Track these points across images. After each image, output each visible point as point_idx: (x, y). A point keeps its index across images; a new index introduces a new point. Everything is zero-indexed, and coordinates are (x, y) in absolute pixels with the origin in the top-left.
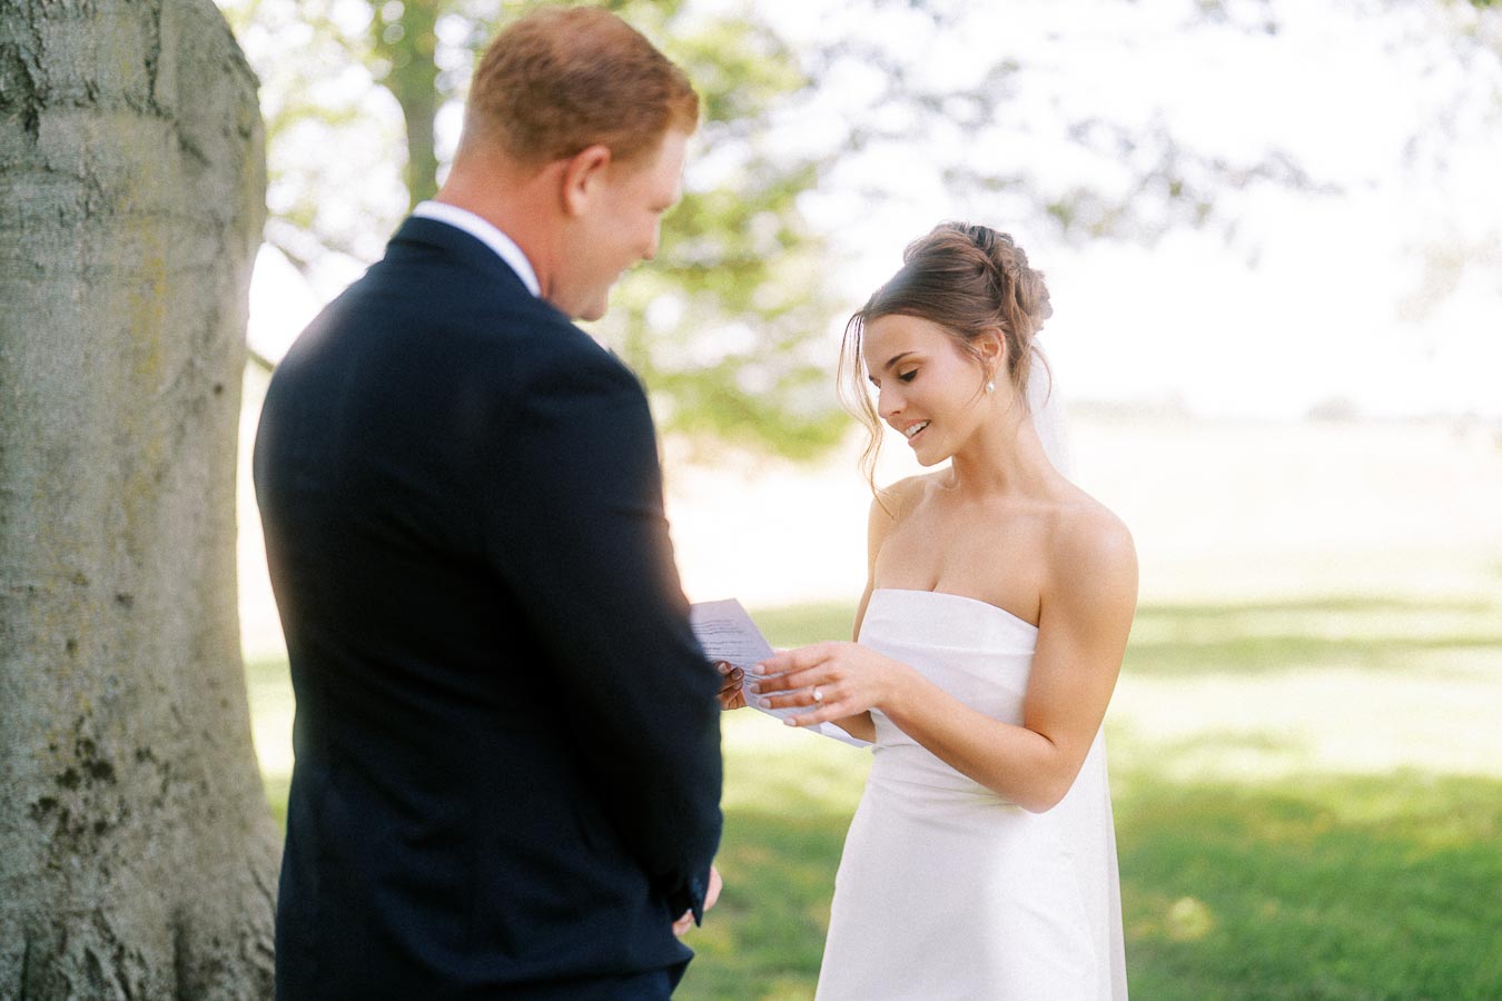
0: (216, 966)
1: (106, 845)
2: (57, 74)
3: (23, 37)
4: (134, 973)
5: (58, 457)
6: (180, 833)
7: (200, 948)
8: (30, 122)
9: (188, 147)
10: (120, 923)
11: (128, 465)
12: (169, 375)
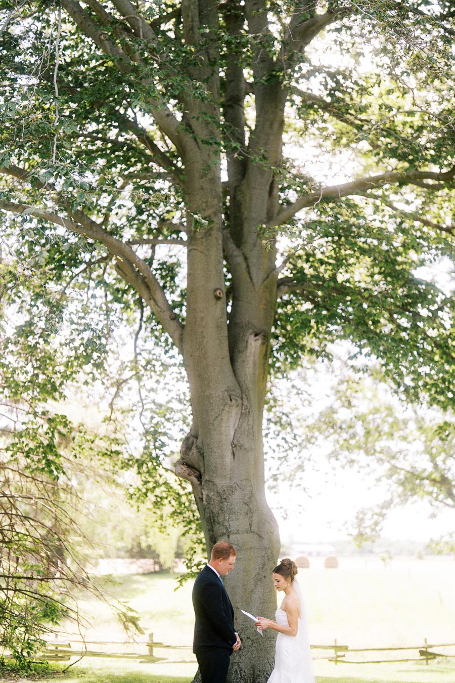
0: (259, 675)
1: (241, 652)
2: (232, 529)
3: (227, 524)
4: (243, 673)
5: (233, 588)
6: (255, 652)
7: (257, 672)
8: (229, 536)
9: (260, 536)
10: (242, 665)
11: (245, 590)
12: (254, 574)
